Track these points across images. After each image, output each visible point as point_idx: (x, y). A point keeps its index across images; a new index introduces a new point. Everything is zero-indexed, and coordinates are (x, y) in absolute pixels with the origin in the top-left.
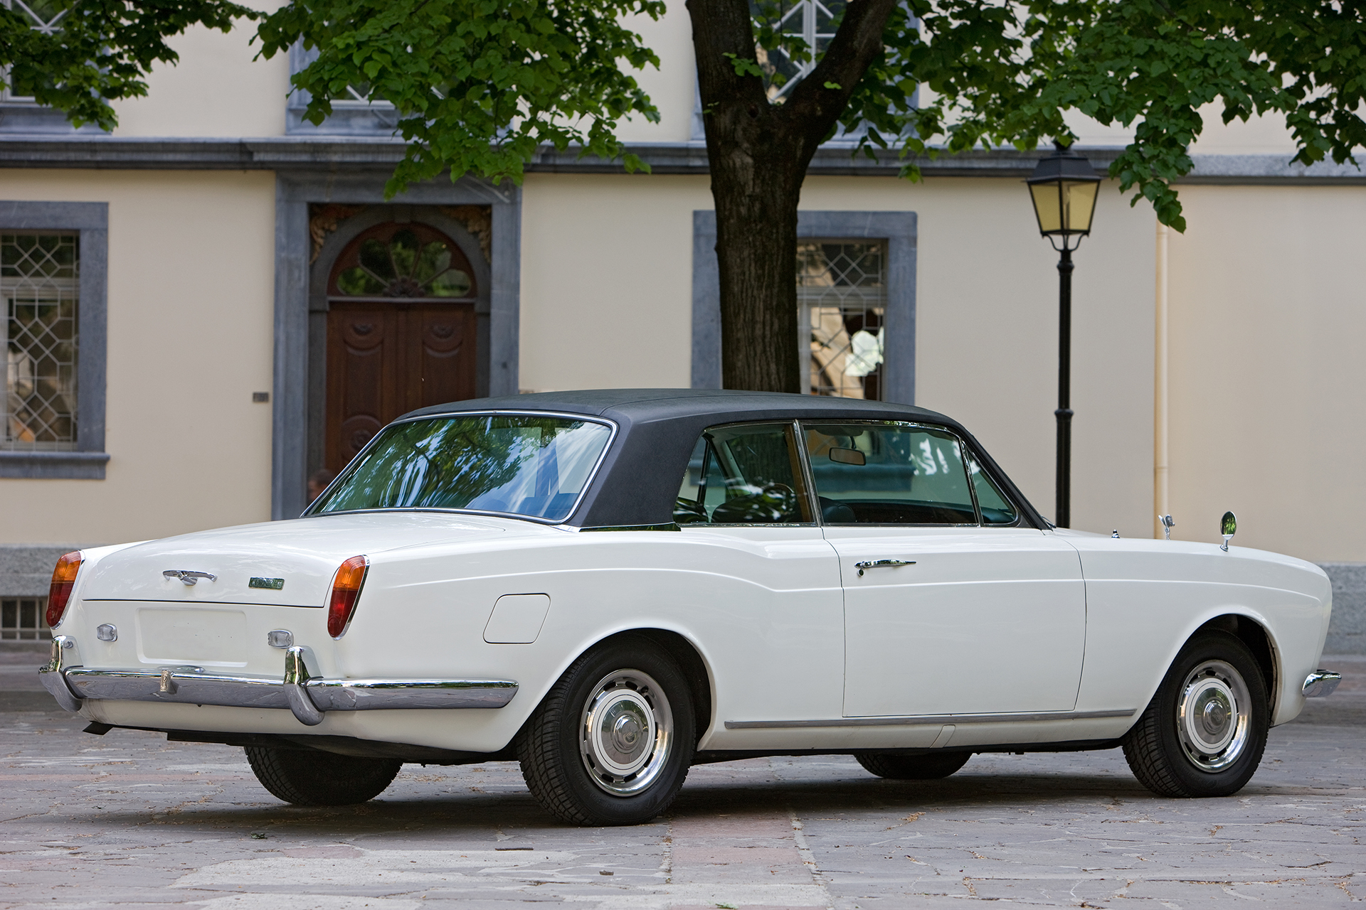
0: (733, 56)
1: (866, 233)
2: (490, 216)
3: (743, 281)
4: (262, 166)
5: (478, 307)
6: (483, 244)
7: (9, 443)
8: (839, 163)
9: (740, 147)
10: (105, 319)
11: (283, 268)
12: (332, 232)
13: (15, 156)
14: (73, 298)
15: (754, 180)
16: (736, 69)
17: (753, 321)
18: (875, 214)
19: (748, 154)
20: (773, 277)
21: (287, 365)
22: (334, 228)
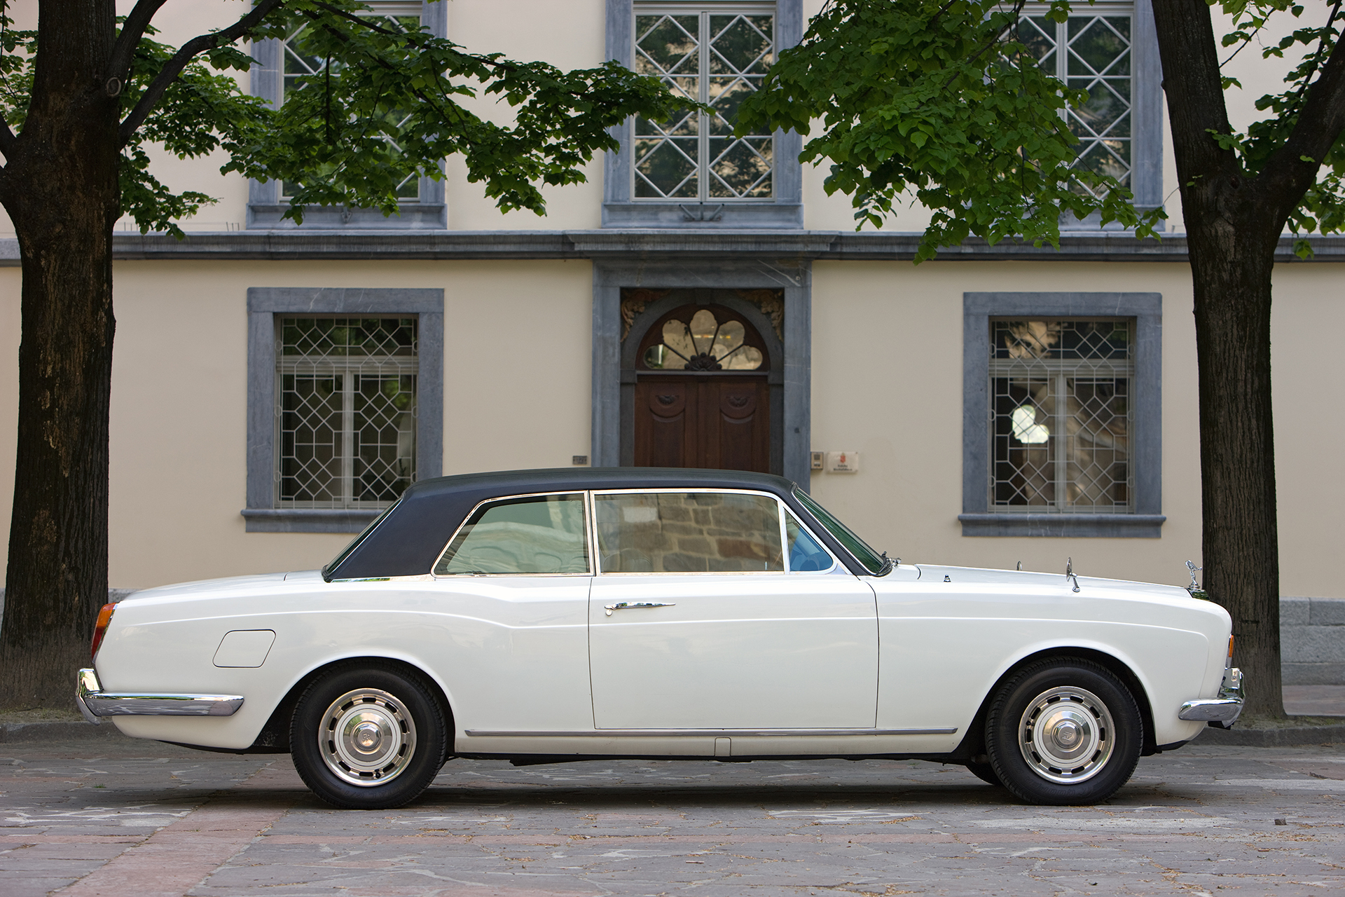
0: (1215, 132)
1: (1117, 312)
2: (782, 298)
3: (1225, 342)
4: (581, 255)
5: (772, 378)
6: (775, 323)
7: (356, 502)
8: (1095, 250)
9: (1222, 216)
10: (442, 392)
11: (599, 345)
12: (640, 313)
13: (363, 249)
14: (412, 374)
15: (1235, 246)
16: (1220, 144)
17: (1236, 380)
18: (1124, 294)
19: (1229, 223)
20: (1254, 338)
21: (603, 431)
22: (642, 309)
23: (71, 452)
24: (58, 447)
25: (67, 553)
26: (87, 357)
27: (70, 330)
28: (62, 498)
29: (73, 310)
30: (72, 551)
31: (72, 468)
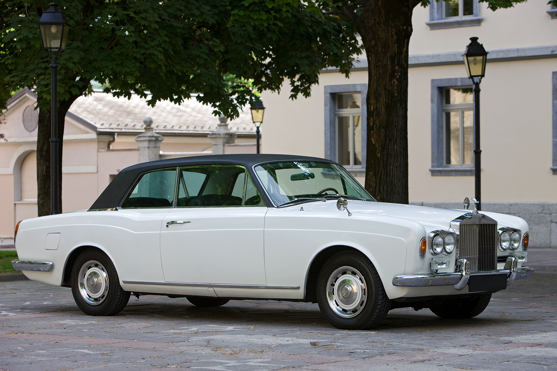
23: (381, 145)
24: (375, 143)
25: (379, 192)
26: (387, 101)
27: (379, 89)
28: (377, 167)
29: (380, 79)
30: (382, 191)
31: (381, 153)
